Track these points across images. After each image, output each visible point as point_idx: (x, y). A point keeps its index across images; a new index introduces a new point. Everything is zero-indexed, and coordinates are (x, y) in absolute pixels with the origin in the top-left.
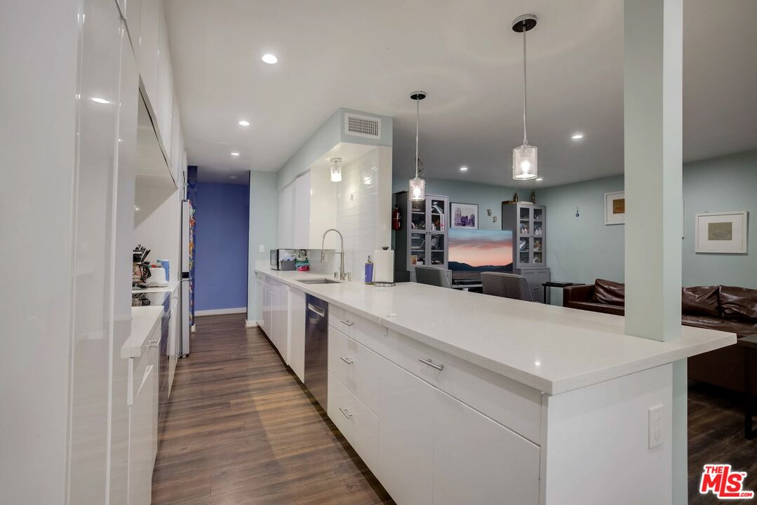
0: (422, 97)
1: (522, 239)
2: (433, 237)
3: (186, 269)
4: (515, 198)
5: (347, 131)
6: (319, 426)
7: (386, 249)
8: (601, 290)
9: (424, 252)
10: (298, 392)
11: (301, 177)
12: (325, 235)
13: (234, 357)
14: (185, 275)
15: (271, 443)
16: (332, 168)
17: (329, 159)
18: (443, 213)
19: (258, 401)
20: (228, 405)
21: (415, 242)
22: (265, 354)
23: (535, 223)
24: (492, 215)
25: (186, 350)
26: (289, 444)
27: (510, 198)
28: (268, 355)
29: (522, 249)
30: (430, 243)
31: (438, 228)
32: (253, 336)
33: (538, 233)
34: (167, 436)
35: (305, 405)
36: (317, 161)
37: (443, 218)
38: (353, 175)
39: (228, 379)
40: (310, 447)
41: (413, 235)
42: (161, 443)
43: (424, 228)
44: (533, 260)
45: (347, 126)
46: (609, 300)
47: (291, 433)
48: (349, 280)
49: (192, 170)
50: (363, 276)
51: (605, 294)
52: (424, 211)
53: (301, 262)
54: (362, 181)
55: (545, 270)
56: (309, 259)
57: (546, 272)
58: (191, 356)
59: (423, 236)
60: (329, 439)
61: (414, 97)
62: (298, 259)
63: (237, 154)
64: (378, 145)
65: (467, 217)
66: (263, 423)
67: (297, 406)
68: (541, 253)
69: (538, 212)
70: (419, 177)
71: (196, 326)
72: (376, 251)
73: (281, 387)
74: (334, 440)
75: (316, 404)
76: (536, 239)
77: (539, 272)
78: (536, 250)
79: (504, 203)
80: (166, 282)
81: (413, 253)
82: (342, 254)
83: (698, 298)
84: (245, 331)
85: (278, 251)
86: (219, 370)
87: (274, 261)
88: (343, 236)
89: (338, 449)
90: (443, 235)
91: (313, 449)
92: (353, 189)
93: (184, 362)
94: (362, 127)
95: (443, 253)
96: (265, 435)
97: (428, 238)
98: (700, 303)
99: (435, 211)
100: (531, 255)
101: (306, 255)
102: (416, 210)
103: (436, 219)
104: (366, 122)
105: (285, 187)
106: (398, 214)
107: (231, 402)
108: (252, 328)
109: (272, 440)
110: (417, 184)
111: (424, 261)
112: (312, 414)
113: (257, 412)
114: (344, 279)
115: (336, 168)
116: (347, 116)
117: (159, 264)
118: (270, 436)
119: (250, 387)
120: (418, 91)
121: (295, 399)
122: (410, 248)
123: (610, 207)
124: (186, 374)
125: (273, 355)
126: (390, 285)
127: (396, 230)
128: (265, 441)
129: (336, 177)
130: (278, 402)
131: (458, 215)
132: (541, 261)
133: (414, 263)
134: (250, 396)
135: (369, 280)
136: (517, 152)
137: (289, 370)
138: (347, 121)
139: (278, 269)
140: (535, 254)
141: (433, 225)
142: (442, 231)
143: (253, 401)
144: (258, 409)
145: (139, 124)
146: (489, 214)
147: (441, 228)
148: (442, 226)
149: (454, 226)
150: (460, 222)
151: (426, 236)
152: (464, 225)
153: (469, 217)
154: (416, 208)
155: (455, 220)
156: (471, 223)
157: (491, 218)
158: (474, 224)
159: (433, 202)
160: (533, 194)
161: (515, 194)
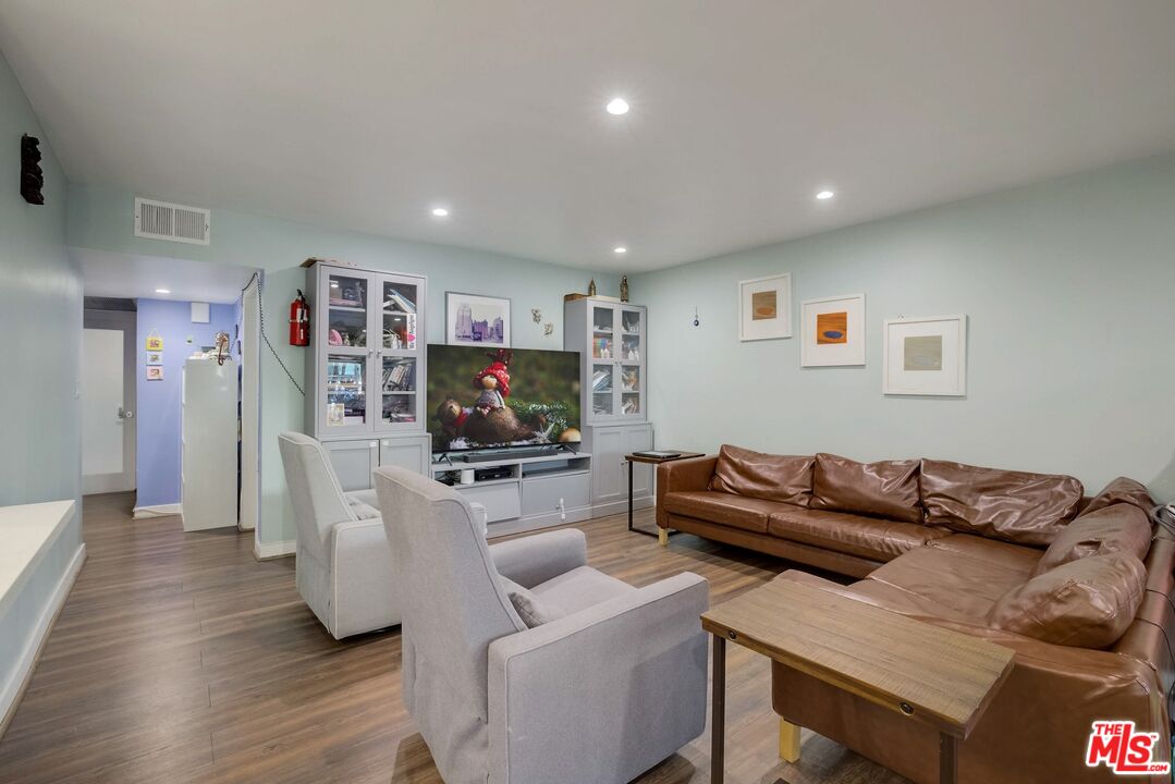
1: (598, 368)
2: (386, 363)
4: (590, 289)
8: (728, 467)
9: (363, 397)
18: (414, 310)
23: (626, 338)
24: (544, 321)
27: (583, 290)
29: (601, 387)
30: (377, 377)
31: (403, 342)
33: (634, 357)
37: (417, 322)
41: (333, 357)
43: (364, 344)
44: (620, 409)
46: (740, 487)
51: (734, 474)
52: (365, 306)
55: (644, 427)
57: (646, 431)
59: (360, 361)
65: (485, 323)
68: (637, 395)
69: (630, 318)
76: (628, 368)
77: (631, 431)
78: (629, 389)
79: (568, 298)
81: (334, 398)
83: (887, 484)
90: (414, 359)
95: (413, 396)
97: (374, 366)
98: (889, 495)
100: (617, 399)
102: (347, 302)
103: (395, 325)
106: (299, 311)
111: (362, 416)
122: (325, 385)
123: (748, 308)
127: (297, 345)
131: (462, 319)
132: (637, 411)
140: (626, 397)
142: (412, 346)
146: (537, 318)
147: (409, 343)
148: (412, 338)
149: (452, 341)
150: (469, 332)
151: (367, 360)
152: (479, 339)
153: (491, 324)
154: (348, 299)
155: (457, 328)
156: (495, 336)
157: (541, 327)
158: (501, 338)
159: (389, 288)
160: (625, 284)
161: (592, 283)
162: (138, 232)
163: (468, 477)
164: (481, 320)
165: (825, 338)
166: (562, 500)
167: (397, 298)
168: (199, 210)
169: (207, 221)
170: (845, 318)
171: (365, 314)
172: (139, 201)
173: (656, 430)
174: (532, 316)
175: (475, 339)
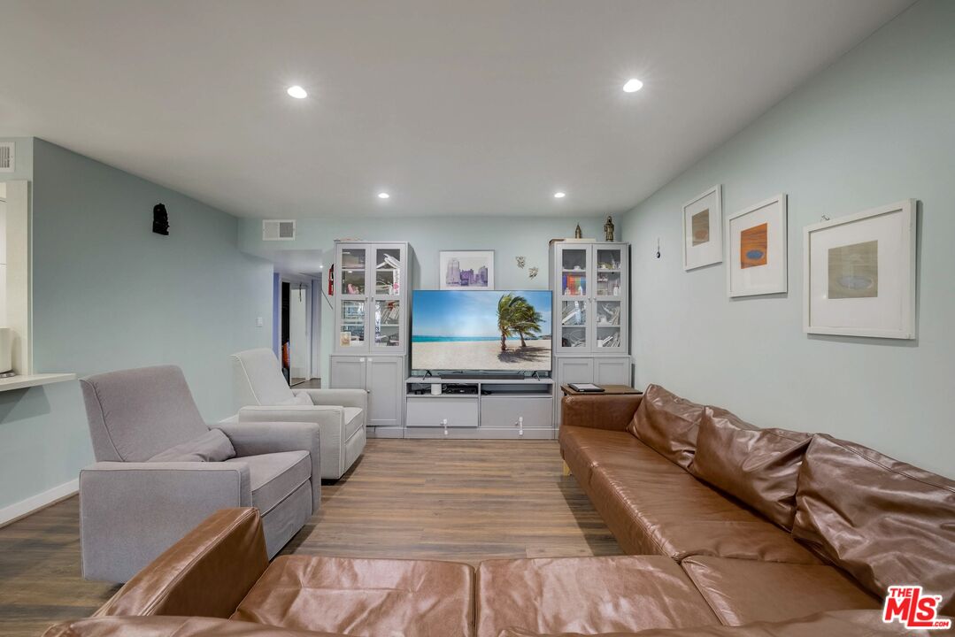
1: (570, 303)
9: (364, 328)
18: (400, 267)
23: (600, 275)
24: (529, 265)
30: (371, 315)
37: (399, 274)
41: (345, 301)
43: (364, 293)
44: (596, 343)
52: (364, 267)
55: (620, 361)
65: (471, 272)
78: (608, 323)
90: (398, 301)
95: (398, 328)
97: (370, 307)
100: (591, 332)
111: (364, 340)
122: (338, 321)
123: (690, 233)
131: (451, 270)
132: (619, 344)
133: (347, 342)
142: (397, 292)
146: (521, 264)
149: (444, 287)
150: (457, 279)
152: (466, 284)
153: (476, 272)
155: (447, 277)
157: (526, 272)
160: (610, 224)
161: (578, 227)
162: (264, 239)
163: (436, 390)
164: (468, 269)
165: (748, 261)
166: (521, 419)
167: (388, 259)
168: (290, 221)
169: (294, 227)
170: (765, 231)
171: (364, 272)
172: (264, 221)
173: (637, 364)
174: (517, 263)
175: (463, 285)
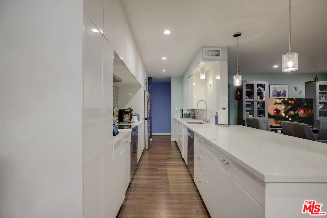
0: (239, 35)
1: (320, 103)
2: (258, 103)
3: (146, 117)
4: (315, 79)
5: (205, 57)
6: (191, 184)
7: (224, 109)
9: (253, 111)
10: (185, 169)
11: (190, 78)
12: (198, 103)
13: (163, 152)
14: (146, 119)
15: (170, 187)
16: (201, 74)
17: (199, 69)
18: (264, 90)
19: (169, 170)
20: (157, 170)
21: (248, 105)
22: (176, 152)
24: (299, 90)
25: (147, 148)
26: (177, 189)
28: (176, 153)
29: (322, 109)
30: (256, 106)
31: (261, 98)
32: (173, 144)
34: (135, 177)
35: (187, 175)
36: (195, 70)
37: (265, 93)
38: (211, 76)
39: (160, 160)
40: (185, 192)
41: (247, 102)
42: (132, 179)
43: (253, 99)
45: (204, 54)
47: (179, 185)
48: (209, 123)
49: (150, 78)
50: (214, 121)
52: (253, 90)
53: (192, 115)
54: (215, 78)
56: (195, 113)
58: (149, 150)
59: (253, 103)
60: (193, 190)
61: (235, 36)
62: (191, 113)
63: (165, 71)
64: (220, 61)
65: (280, 92)
66: (169, 179)
67: (184, 175)
70: (238, 74)
71: (152, 139)
72: (220, 110)
73: (179, 166)
74: (195, 191)
75: (191, 175)
79: (306, 83)
80: (137, 121)
81: (247, 111)
82: (206, 111)
84: (170, 143)
85: (182, 110)
86: (157, 156)
87: (181, 114)
88: (206, 103)
89: (196, 195)
90: (265, 102)
91: (186, 193)
92: (211, 82)
93: (146, 152)
94: (212, 53)
95: (265, 111)
96: (168, 184)
97: (255, 104)
99: (259, 89)
101: (194, 112)
103: (260, 94)
104: (214, 51)
105: (185, 83)
106: (238, 92)
107: (159, 169)
108: (173, 141)
109: (171, 186)
110: (237, 78)
111: (253, 115)
112: (188, 179)
113: (167, 174)
114: (207, 122)
115: (203, 73)
116: (204, 49)
117: (136, 115)
118: (170, 184)
119: (167, 164)
120: (237, 32)
121: (184, 172)
122: (245, 108)
124: (146, 156)
125: (178, 153)
126: (226, 126)
127: (238, 100)
128: (168, 186)
129: (203, 77)
130: (176, 172)
131: (274, 91)
133: (248, 116)
134: (166, 168)
135: (216, 123)
136: (284, 57)
137: (183, 160)
138: (204, 52)
139: (183, 118)
141: (259, 97)
142: (264, 99)
143: (167, 170)
144: (168, 173)
145: (114, 66)
146: (296, 89)
147: (263, 98)
148: (264, 97)
149: (271, 97)
150: (276, 94)
151: (254, 102)
152: (279, 96)
153: (282, 92)
154: (248, 88)
155: (273, 94)
156: (283, 95)
157: (298, 92)
158: (285, 95)
159: (258, 85)
167: (260, 87)
171: (253, 92)
174: (295, 89)
175: (278, 96)
